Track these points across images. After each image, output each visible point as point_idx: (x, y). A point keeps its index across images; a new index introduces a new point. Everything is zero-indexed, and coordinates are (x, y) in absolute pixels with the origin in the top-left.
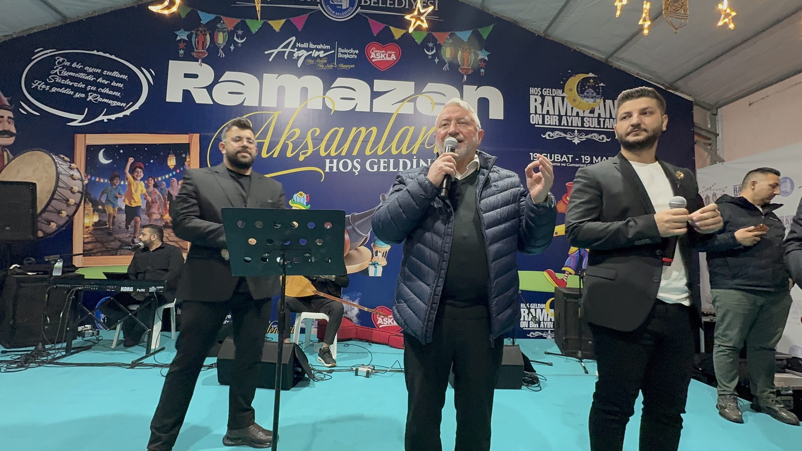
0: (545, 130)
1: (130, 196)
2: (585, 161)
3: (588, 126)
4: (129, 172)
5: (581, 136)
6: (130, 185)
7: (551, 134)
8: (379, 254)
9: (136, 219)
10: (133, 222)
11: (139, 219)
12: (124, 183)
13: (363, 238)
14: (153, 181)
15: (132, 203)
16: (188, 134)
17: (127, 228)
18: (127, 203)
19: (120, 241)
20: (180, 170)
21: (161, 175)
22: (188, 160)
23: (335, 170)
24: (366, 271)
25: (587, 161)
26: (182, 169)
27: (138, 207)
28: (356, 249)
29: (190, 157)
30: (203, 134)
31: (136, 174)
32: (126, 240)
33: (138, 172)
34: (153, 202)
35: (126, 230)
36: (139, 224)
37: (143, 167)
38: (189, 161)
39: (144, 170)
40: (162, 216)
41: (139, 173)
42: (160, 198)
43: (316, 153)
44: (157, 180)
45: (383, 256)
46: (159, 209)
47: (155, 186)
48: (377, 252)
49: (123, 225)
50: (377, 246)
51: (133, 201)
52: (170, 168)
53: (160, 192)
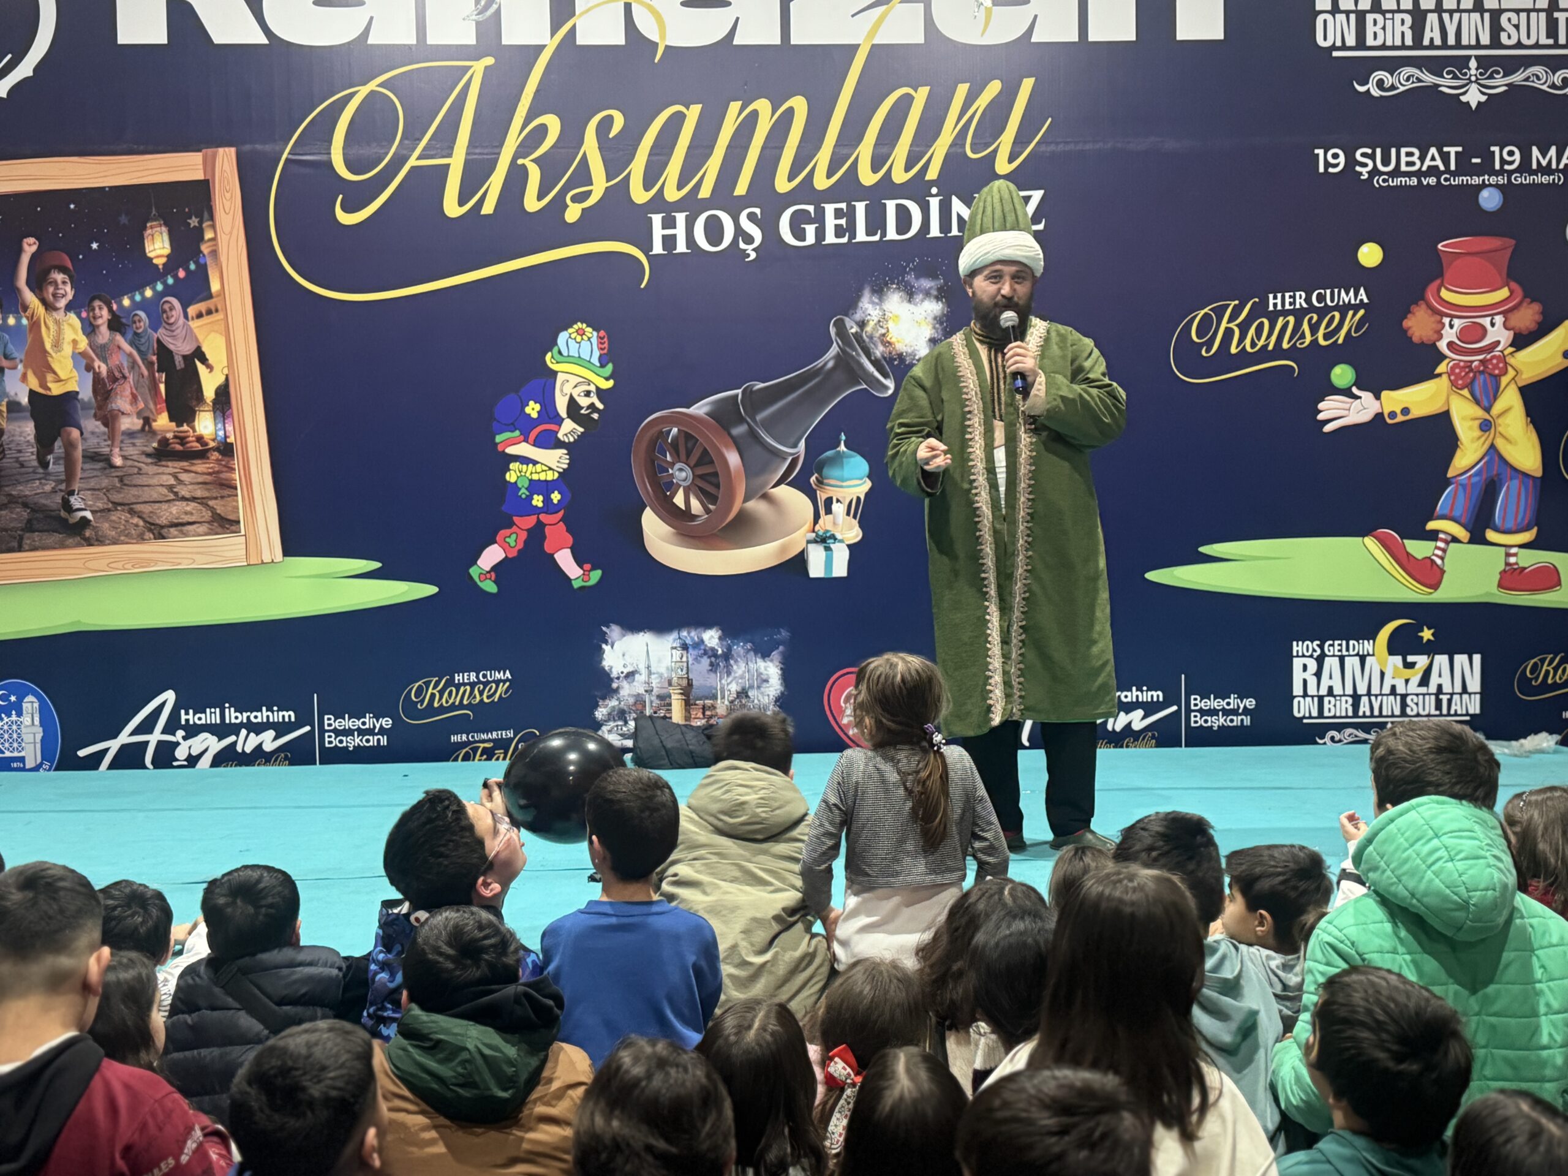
0: (1364, 68)
1: (41, 364)
2: (1503, 162)
3: (1513, 41)
4: (28, 283)
5: (1491, 77)
6: (35, 325)
7: (1388, 79)
8: (835, 507)
9: (69, 434)
10: (58, 444)
11: (75, 433)
12: (18, 320)
13: (785, 459)
14: (105, 312)
15: (50, 385)
16: (199, 151)
17: (44, 464)
18: (34, 383)
19: (25, 505)
20: (187, 270)
21: (130, 290)
22: (208, 235)
23: (681, 247)
24: (801, 560)
25: (1511, 163)
26: (192, 267)
27: (71, 396)
28: (765, 497)
29: (213, 227)
30: (247, 147)
31: (51, 289)
32: (43, 501)
33: (55, 283)
34: (114, 380)
35: (41, 470)
36: (80, 448)
37: (69, 265)
38: (214, 239)
39: (73, 273)
40: (147, 421)
41: (61, 286)
42: (133, 365)
43: (618, 193)
44: (120, 304)
45: (848, 514)
46: (134, 398)
47: (116, 324)
48: (829, 502)
49: (30, 455)
50: (832, 482)
51: (50, 377)
52: (156, 266)
53: (132, 344)
